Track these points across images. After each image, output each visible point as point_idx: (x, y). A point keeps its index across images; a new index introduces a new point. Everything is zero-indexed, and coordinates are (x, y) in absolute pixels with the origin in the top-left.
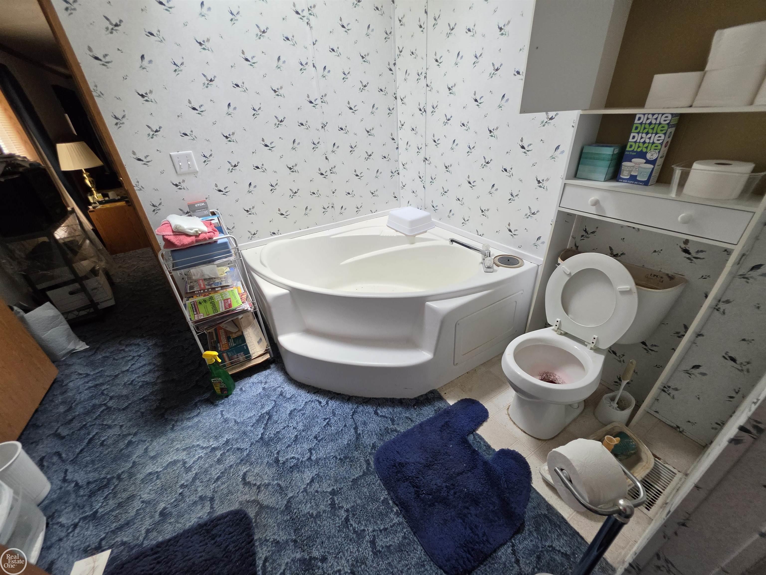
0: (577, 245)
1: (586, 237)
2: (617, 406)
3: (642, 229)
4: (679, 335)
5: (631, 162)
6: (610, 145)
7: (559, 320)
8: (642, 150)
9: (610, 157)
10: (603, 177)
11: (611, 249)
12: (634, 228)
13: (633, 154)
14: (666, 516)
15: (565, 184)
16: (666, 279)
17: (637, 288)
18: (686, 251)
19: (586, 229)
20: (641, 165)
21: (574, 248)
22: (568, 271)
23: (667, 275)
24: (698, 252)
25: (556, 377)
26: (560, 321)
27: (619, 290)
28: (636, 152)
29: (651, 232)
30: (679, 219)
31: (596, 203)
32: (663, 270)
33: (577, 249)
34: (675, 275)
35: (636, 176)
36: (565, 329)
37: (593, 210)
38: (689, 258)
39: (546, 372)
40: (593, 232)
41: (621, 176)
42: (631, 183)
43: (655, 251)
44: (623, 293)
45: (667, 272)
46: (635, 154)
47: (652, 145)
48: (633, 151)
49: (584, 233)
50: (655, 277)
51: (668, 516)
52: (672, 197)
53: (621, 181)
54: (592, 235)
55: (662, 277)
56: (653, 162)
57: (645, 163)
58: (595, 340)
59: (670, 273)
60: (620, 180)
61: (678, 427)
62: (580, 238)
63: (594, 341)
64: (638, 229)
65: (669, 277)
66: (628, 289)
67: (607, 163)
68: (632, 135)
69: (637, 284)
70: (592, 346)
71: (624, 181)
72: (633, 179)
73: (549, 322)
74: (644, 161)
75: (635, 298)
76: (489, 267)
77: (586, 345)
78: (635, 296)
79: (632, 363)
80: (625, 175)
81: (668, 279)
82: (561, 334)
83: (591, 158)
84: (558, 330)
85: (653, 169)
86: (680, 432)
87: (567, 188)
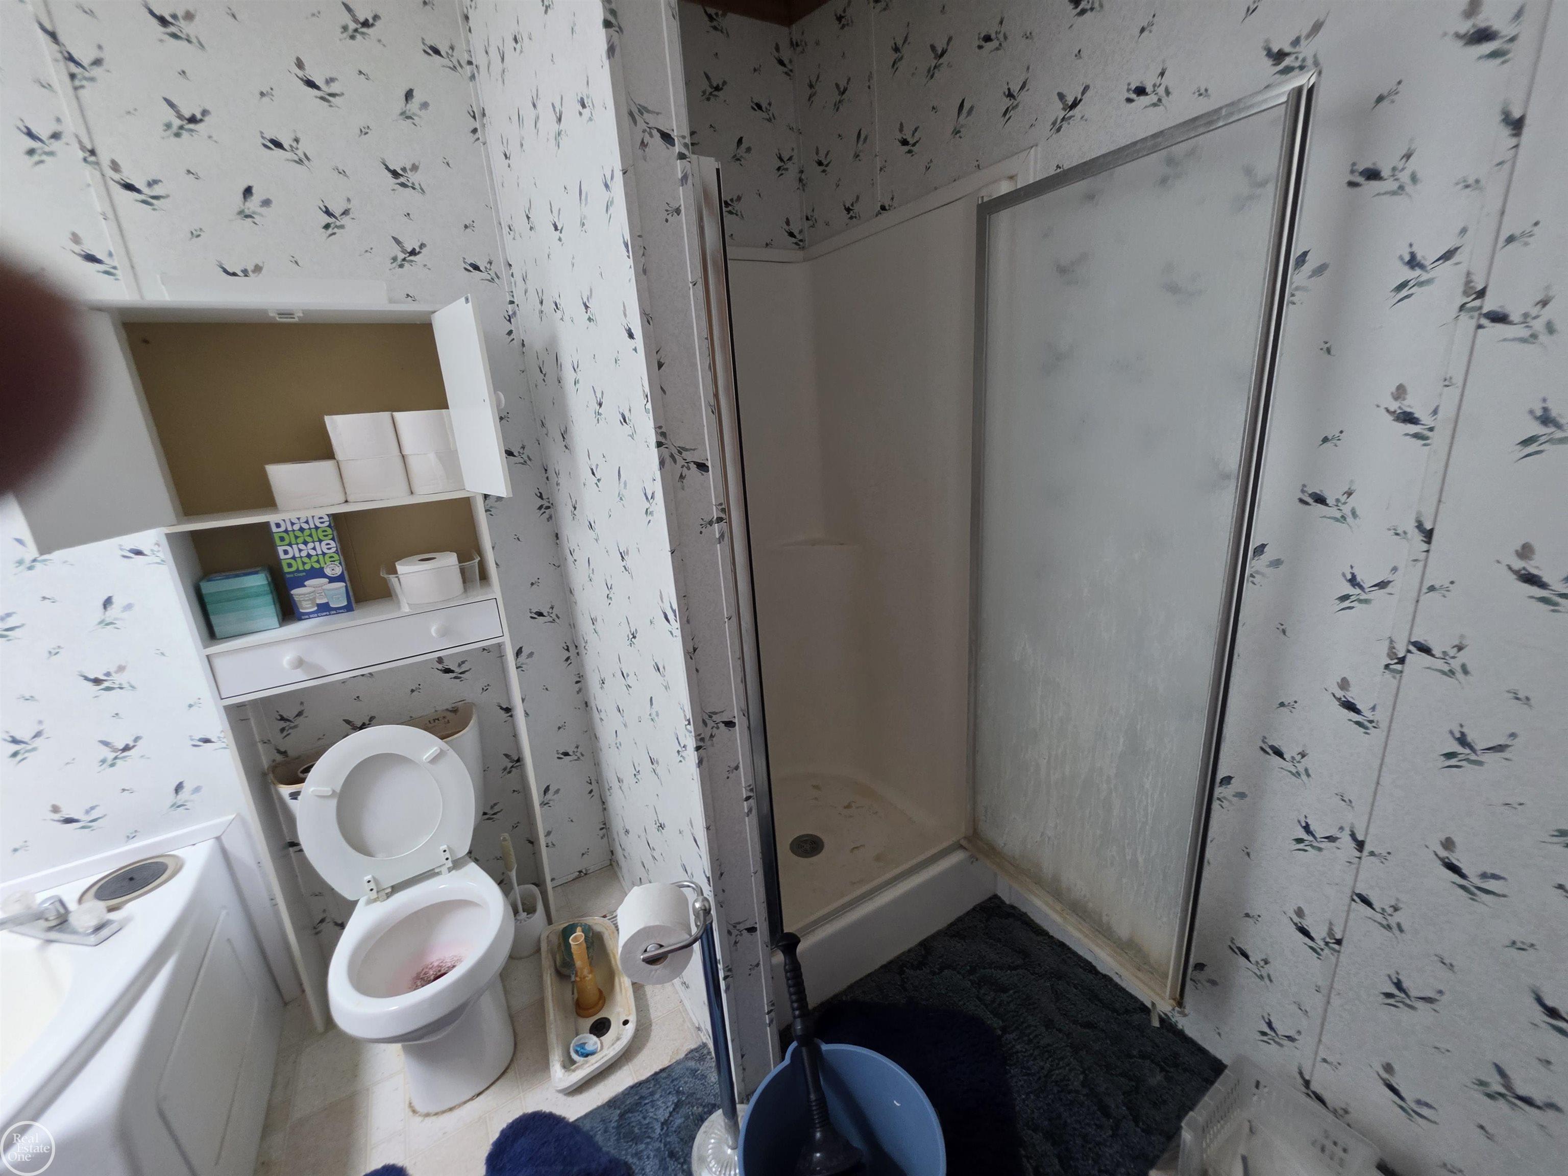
0: (282, 750)
1: (291, 728)
2: (526, 913)
3: (376, 672)
4: (508, 770)
5: (305, 586)
6: (253, 570)
7: (369, 877)
8: (312, 567)
9: (267, 588)
10: (274, 620)
11: (348, 722)
12: (363, 675)
13: (301, 574)
14: (710, 886)
15: (208, 657)
16: (450, 716)
17: (446, 742)
18: (447, 671)
19: (281, 716)
20: (324, 587)
21: (279, 758)
22: (327, 790)
23: (447, 710)
24: (459, 665)
25: (436, 964)
26: (374, 878)
27: (428, 760)
28: (304, 571)
29: (391, 669)
30: (434, 634)
31: (300, 663)
32: (439, 708)
33: (287, 756)
34: (456, 704)
35: (327, 603)
36: (387, 883)
37: (300, 675)
38: (456, 678)
39: (415, 975)
40: (300, 714)
41: (301, 611)
42: (326, 615)
43: (413, 691)
44: (435, 760)
45: (445, 708)
46: (304, 574)
47: (324, 557)
48: (298, 571)
49: (282, 724)
50: (437, 721)
51: (711, 884)
52: (406, 613)
53: (307, 617)
54: (301, 718)
55: (444, 717)
56: (340, 579)
57: (329, 583)
58: (447, 851)
59: (449, 707)
60: (303, 617)
61: (580, 872)
62: (280, 736)
63: (448, 855)
64: (370, 674)
65: (451, 711)
66: (439, 751)
67: (269, 599)
68: (280, 550)
69: (442, 738)
70: (449, 864)
71: (311, 616)
72: (324, 609)
73: (350, 897)
74: (327, 580)
75: (452, 756)
76: (98, 929)
77: (438, 874)
78: (451, 753)
79: (505, 840)
80: (306, 607)
81: (453, 714)
82: (388, 896)
83: (229, 600)
84: (380, 894)
85: (346, 587)
86: (586, 874)
87: (218, 663)
